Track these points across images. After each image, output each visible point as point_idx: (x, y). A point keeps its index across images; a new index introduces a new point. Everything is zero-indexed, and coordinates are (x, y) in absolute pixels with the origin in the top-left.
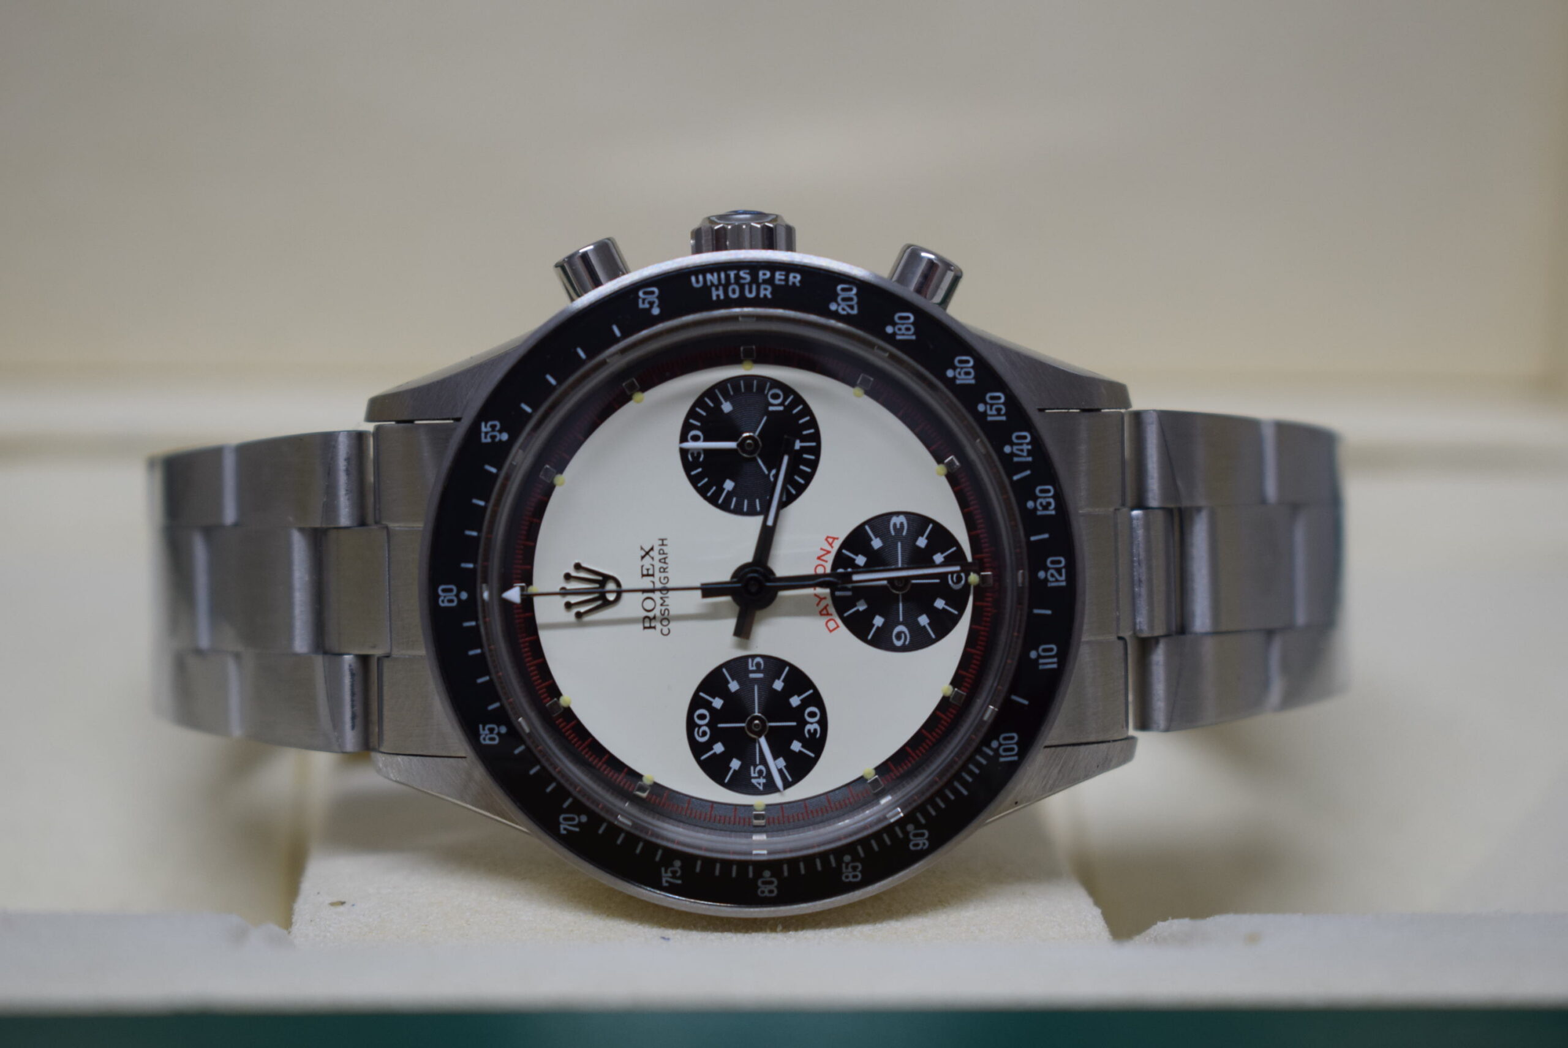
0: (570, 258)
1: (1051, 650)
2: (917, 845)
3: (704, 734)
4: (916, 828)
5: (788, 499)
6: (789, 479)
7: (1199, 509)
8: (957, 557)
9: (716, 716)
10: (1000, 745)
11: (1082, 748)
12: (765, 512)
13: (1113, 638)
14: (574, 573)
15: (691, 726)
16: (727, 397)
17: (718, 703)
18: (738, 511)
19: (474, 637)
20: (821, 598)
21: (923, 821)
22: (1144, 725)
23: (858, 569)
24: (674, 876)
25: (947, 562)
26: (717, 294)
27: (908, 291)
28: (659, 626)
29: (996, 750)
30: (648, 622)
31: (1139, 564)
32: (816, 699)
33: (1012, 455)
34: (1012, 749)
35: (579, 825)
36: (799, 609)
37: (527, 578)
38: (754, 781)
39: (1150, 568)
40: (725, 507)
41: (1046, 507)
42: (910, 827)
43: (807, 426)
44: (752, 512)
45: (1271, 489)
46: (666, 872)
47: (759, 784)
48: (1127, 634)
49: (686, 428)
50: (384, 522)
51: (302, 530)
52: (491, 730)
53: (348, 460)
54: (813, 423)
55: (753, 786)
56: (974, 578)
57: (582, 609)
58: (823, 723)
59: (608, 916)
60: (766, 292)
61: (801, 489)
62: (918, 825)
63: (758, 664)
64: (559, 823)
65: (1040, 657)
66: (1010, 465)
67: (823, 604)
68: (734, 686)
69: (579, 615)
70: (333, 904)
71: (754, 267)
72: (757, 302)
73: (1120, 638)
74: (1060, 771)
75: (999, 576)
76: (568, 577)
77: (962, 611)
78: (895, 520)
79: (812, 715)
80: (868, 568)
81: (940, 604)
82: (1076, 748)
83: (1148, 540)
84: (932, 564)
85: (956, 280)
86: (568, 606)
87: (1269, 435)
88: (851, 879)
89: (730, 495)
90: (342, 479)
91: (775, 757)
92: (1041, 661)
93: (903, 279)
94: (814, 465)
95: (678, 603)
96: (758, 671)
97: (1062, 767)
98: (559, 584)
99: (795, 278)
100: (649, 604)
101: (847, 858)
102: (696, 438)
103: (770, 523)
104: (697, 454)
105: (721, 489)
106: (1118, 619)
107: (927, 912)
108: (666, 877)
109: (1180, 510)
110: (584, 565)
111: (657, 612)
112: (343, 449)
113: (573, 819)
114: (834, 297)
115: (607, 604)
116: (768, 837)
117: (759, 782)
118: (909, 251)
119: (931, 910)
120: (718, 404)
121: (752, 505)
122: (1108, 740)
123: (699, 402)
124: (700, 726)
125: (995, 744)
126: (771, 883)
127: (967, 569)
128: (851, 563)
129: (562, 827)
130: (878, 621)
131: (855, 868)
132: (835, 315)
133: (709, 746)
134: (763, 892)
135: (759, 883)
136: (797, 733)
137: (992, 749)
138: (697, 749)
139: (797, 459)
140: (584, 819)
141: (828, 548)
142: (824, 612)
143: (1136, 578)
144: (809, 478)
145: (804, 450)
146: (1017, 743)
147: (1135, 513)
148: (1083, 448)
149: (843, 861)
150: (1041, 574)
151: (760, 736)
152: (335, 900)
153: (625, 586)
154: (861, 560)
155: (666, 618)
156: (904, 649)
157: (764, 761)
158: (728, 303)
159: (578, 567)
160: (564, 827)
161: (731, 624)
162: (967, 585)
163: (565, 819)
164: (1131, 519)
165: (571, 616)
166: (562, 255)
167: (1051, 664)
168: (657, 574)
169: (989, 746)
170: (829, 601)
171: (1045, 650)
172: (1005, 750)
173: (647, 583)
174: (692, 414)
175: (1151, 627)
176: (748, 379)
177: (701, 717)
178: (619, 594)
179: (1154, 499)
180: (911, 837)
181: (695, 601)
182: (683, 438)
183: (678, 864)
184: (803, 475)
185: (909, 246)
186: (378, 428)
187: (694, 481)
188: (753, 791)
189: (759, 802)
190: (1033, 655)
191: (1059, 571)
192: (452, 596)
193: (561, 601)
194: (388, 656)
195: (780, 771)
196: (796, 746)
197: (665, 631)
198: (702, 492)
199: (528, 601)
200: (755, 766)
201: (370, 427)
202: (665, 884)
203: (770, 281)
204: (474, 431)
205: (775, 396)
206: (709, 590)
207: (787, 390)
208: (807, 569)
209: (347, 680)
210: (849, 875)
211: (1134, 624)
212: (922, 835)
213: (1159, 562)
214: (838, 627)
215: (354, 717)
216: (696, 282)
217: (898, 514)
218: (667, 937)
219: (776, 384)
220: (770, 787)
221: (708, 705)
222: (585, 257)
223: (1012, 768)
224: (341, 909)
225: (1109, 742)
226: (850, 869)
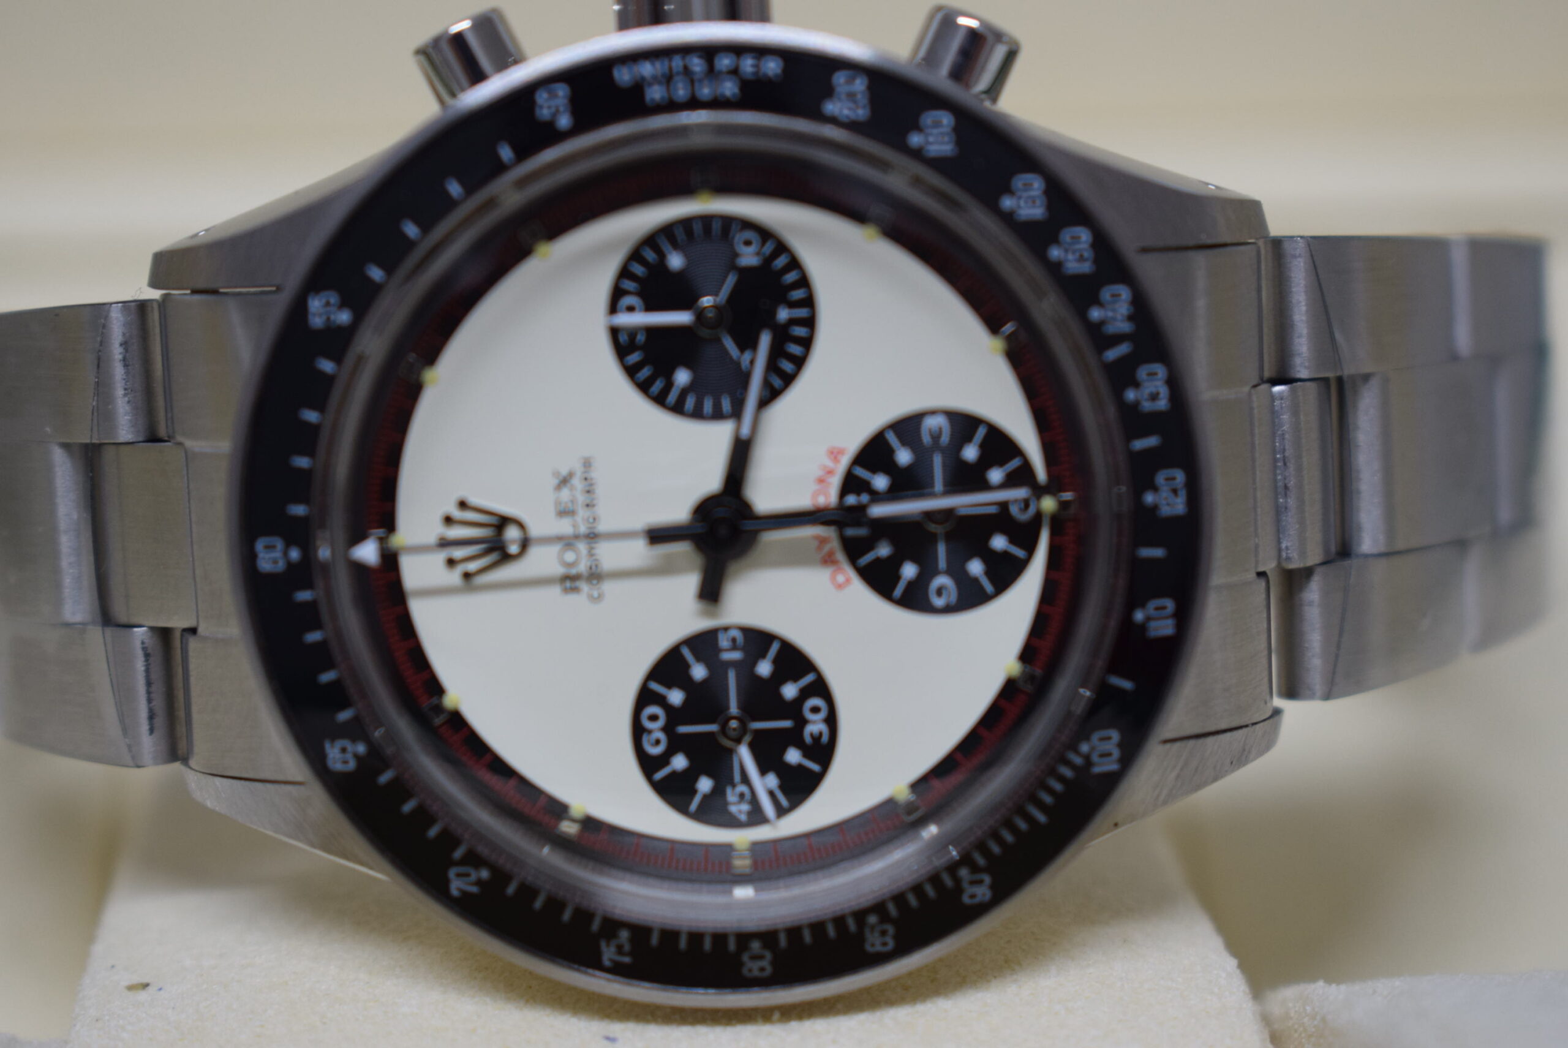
0: (436, 42)
1: (1165, 608)
2: (973, 896)
3: (658, 742)
4: (973, 873)
5: (771, 395)
6: (772, 366)
7: (1366, 378)
8: (1022, 475)
9: (675, 716)
10: (1093, 748)
11: (1210, 740)
12: (737, 413)
13: (1252, 575)
14: (457, 514)
15: (638, 731)
16: (676, 246)
17: (676, 697)
18: (697, 414)
19: (311, 616)
20: (823, 541)
21: (982, 863)
22: (1292, 691)
23: (877, 497)
24: (620, 950)
25: (1011, 481)
26: (655, 93)
27: (940, 79)
28: (584, 587)
30: (569, 581)
31: (1285, 464)
32: (820, 688)
33: (1102, 323)
34: (1109, 755)
35: (479, 882)
36: (793, 558)
37: (388, 522)
38: (733, 809)
39: (1299, 469)
40: (678, 409)
41: (1154, 397)
42: (964, 872)
43: (796, 285)
44: (718, 415)
45: (1463, 337)
46: (608, 946)
47: (740, 812)
48: (1269, 566)
49: (617, 294)
50: (179, 439)
51: (66, 446)
52: (344, 750)
53: (125, 344)
54: (804, 282)
55: (730, 814)
56: (1048, 504)
57: (472, 566)
58: (832, 720)
59: (527, 1001)
60: (729, 88)
61: (789, 380)
62: (975, 869)
63: (734, 640)
64: (448, 881)
65: (1148, 619)
66: (1099, 337)
67: (827, 548)
68: (699, 672)
69: (467, 576)
70: (131, 988)
71: (709, 51)
72: (717, 103)
73: (1261, 574)
74: (1178, 777)
75: (1085, 499)
76: (448, 520)
77: (1031, 549)
78: (932, 423)
79: (815, 710)
80: (895, 493)
81: (999, 542)
82: (1201, 741)
83: (1297, 428)
84: (985, 486)
85: (1011, 56)
86: (451, 563)
87: (1460, 262)
88: (879, 948)
89: (684, 393)
90: (118, 371)
91: (763, 771)
92: (1151, 625)
93: (931, 58)
94: (807, 343)
95: (611, 555)
96: (734, 647)
97: (1182, 769)
98: (439, 530)
99: (772, 67)
100: (570, 557)
101: (872, 919)
102: (631, 309)
103: (745, 431)
104: (633, 332)
105: (669, 385)
106: (1257, 547)
107: (989, 981)
108: (608, 954)
109: (1340, 380)
110: (474, 500)
111: (582, 568)
112: (117, 328)
113: (468, 875)
114: (829, 92)
115: (506, 558)
116: (756, 890)
117: (739, 809)
118: (939, 17)
119: (995, 977)
120: (662, 256)
121: (717, 407)
122: (1245, 724)
123: (635, 255)
124: (650, 732)
125: (1084, 748)
126: (761, 957)
127: (1039, 491)
128: (864, 487)
129: (453, 886)
130: (909, 571)
131: (884, 933)
132: (833, 121)
133: (664, 759)
134: (750, 970)
135: (745, 958)
136: (794, 737)
137: (1080, 754)
138: (648, 764)
139: (782, 335)
140: (485, 874)
141: (830, 464)
142: (828, 560)
143: (1280, 484)
144: (800, 362)
145: (793, 322)
146: (1118, 745)
147: (1277, 389)
148: (1201, 304)
149: (866, 926)
150: (1149, 498)
151: (738, 741)
152: (136, 979)
153: (535, 530)
154: (881, 482)
155: (595, 576)
156: (948, 610)
157: (745, 779)
158: (671, 106)
159: (463, 505)
160: (456, 886)
161: (690, 582)
162: (1039, 515)
163: (459, 875)
164: (1273, 397)
165: (454, 577)
166: (424, 35)
167: (1164, 628)
168: (582, 513)
169: (1074, 748)
170: (835, 544)
171: (1157, 609)
172: (1102, 755)
173: (565, 527)
174: (624, 273)
175: (1303, 554)
176: (706, 220)
177: (653, 718)
178: (525, 544)
179: (1302, 368)
180: (965, 886)
181: (638, 552)
182: (613, 309)
183: (624, 935)
184: (792, 358)
185: (939, 9)
186: (165, 297)
187: (631, 371)
188: (733, 823)
189: (741, 838)
190: (1139, 616)
191: (1175, 492)
192: (277, 554)
193: (441, 556)
194: (193, 631)
195: (771, 794)
196: (793, 756)
197: (596, 594)
198: (644, 387)
199: (390, 560)
200: (734, 786)
201: (156, 294)
202: (607, 963)
203: (735, 72)
204: (298, 309)
205: (748, 243)
206: (657, 536)
207: (764, 233)
208: (801, 500)
209: (140, 665)
210: (875, 943)
211: (1280, 550)
212: (981, 882)
213: (1311, 459)
214: (848, 581)
215: (151, 717)
216: (623, 76)
217: (933, 412)
218: (611, 1035)
219: (747, 224)
220: (757, 817)
221: (661, 701)
222: (458, 40)
223: (1111, 782)
224: (143, 996)
225: (1247, 726)
226: (877, 934)
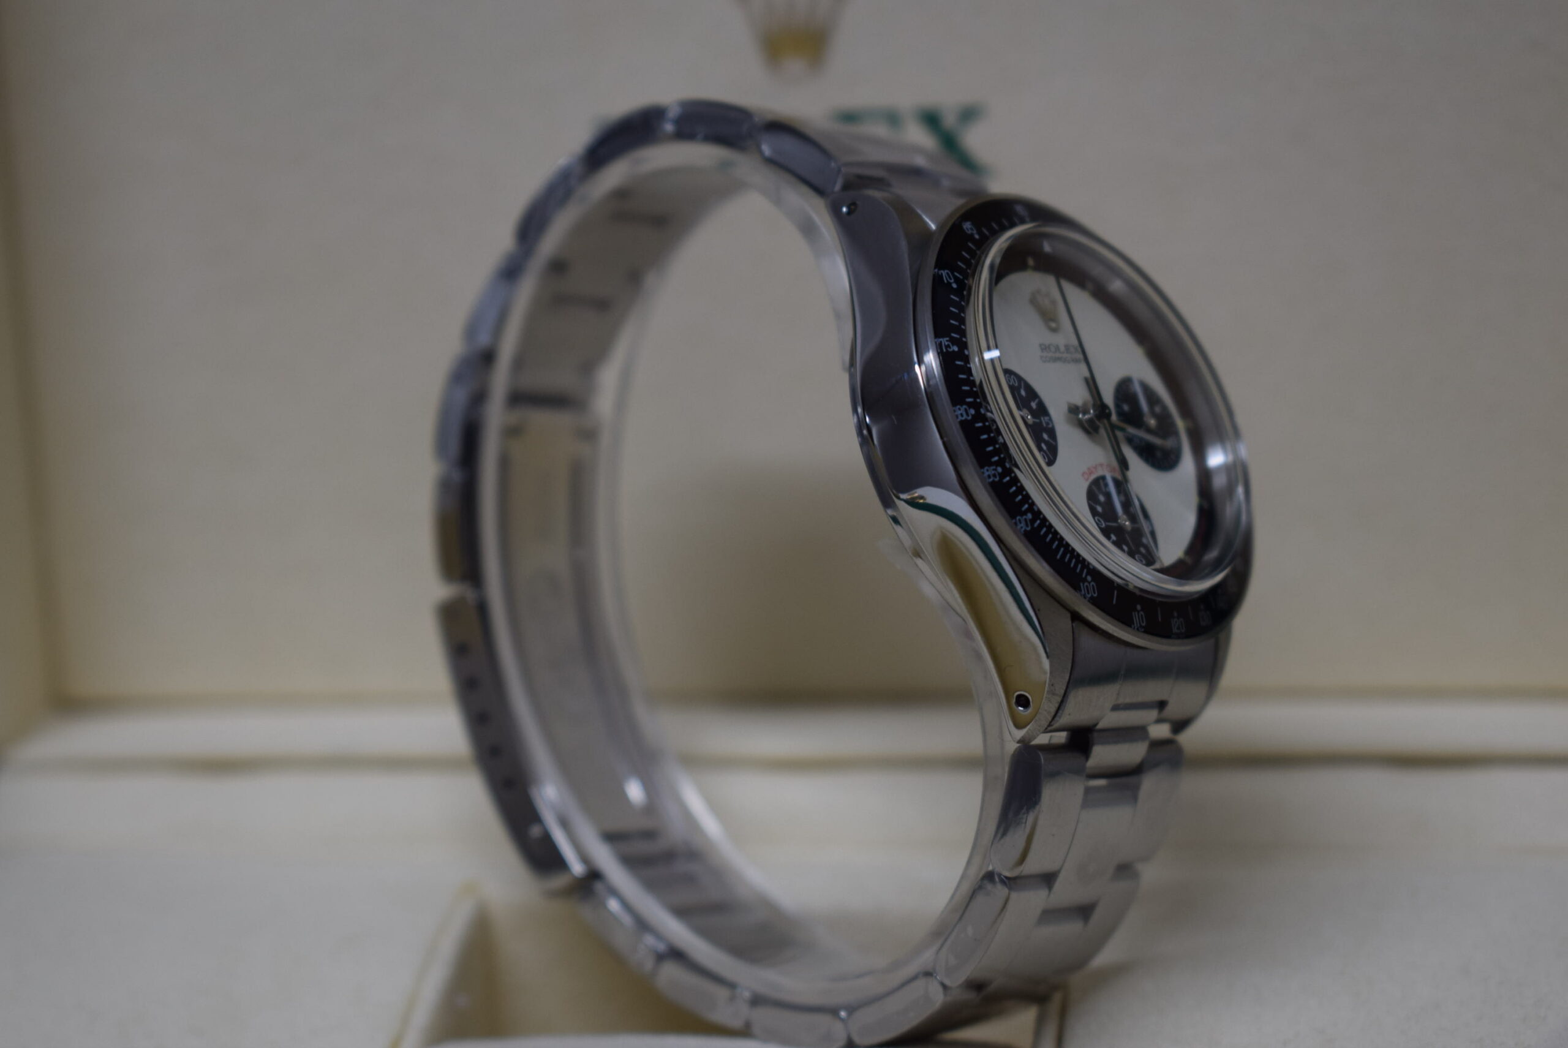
1: (1143, 622)
4: (1030, 520)
10: (1089, 583)
17: (1023, 393)
21: (1036, 525)
24: (947, 347)
28: (1046, 355)
29: (1085, 580)
40: (1116, 405)
42: (1029, 516)
46: (947, 341)
61: (1140, 456)
62: (1033, 521)
64: (944, 270)
67: (1094, 470)
68: (1033, 405)
81: (1126, 548)
89: (1122, 408)
92: (1136, 613)
94: (1153, 466)
96: (1047, 423)
100: (1054, 349)
101: (1000, 469)
105: (1122, 402)
108: (943, 341)
111: (1052, 354)
115: (1045, 321)
120: (1157, 404)
124: (1010, 378)
125: (1089, 578)
126: (967, 414)
128: (1119, 489)
129: (942, 271)
131: (994, 476)
134: (960, 409)
135: (964, 407)
137: (1086, 576)
140: (955, 286)
144: (1147, 462)
145: (1158, 460)
146: (1092, 596)
149: (997, 466)
150: (1176, 614)
161: (1077, 401)
163: (948, 273)
168: (1068, 356)
170: (1096, 474)
173: (1062, 348)
176: (1174, 425)
180: (1024, 517)
182: (1139, 381)
183: (956, 348)
187: (1120, 385)
190: (1138, 607)
198: (1117, 390)
205: (1174, 442)
207: (1179, 450)
212: (1027, 525)
214: (1086, 481)
217: (1150, 523)
219: (1180, 443)
221: (1020, 386)
226: (993, 472)
